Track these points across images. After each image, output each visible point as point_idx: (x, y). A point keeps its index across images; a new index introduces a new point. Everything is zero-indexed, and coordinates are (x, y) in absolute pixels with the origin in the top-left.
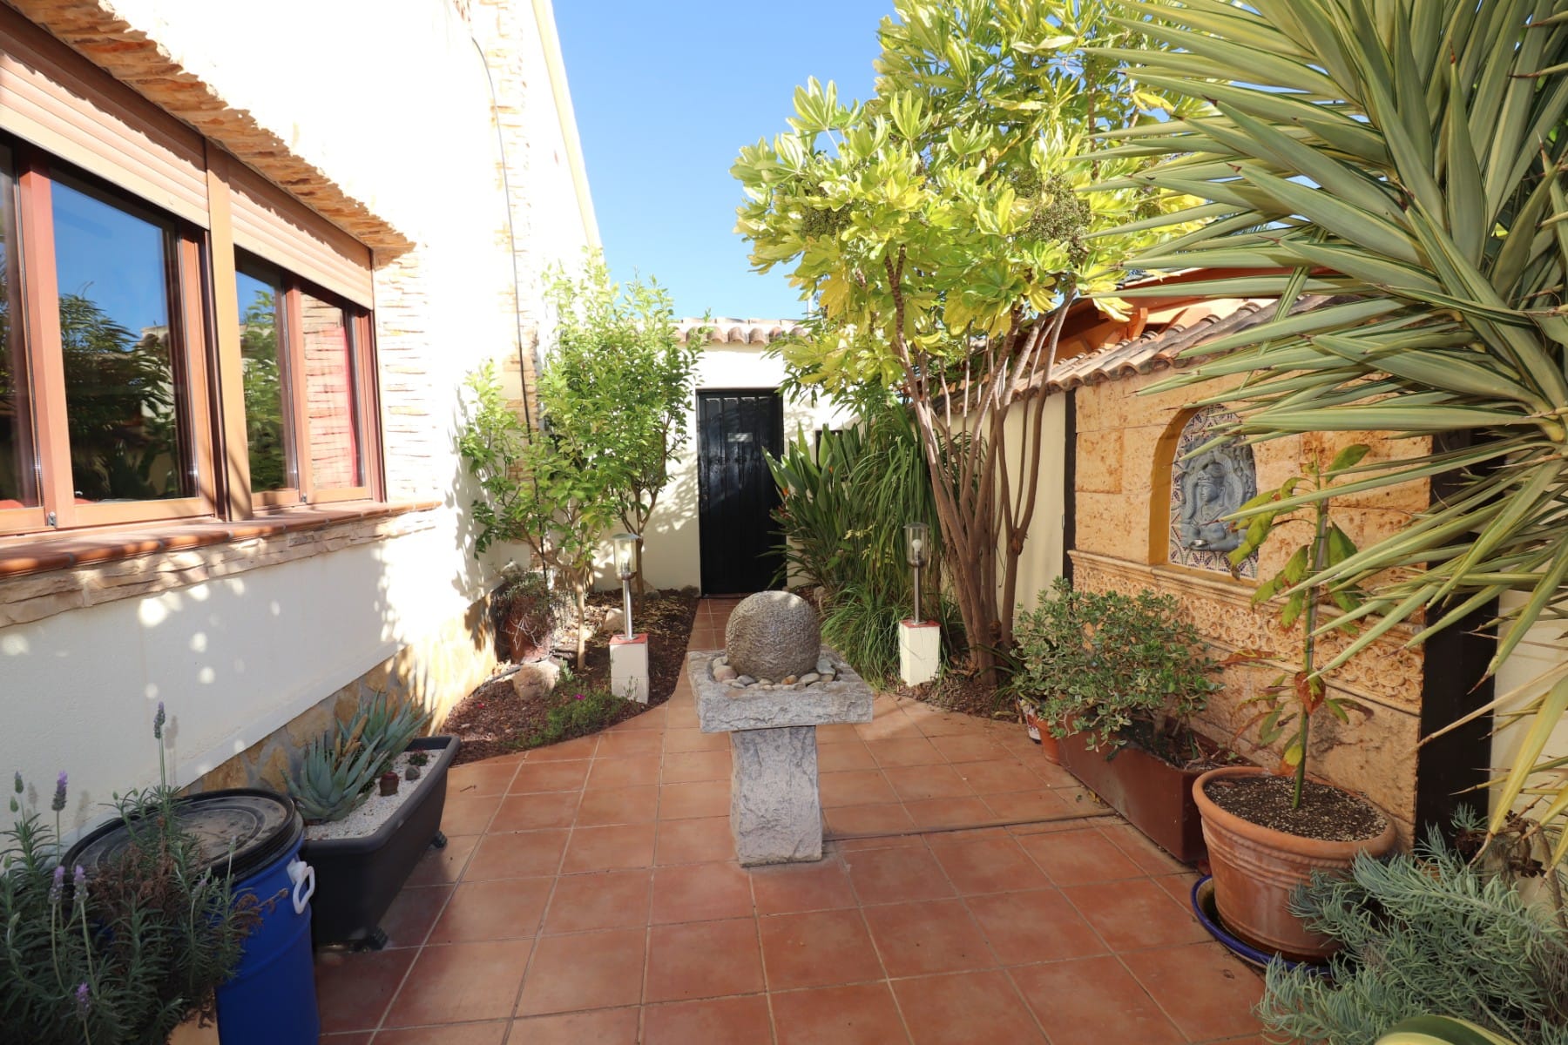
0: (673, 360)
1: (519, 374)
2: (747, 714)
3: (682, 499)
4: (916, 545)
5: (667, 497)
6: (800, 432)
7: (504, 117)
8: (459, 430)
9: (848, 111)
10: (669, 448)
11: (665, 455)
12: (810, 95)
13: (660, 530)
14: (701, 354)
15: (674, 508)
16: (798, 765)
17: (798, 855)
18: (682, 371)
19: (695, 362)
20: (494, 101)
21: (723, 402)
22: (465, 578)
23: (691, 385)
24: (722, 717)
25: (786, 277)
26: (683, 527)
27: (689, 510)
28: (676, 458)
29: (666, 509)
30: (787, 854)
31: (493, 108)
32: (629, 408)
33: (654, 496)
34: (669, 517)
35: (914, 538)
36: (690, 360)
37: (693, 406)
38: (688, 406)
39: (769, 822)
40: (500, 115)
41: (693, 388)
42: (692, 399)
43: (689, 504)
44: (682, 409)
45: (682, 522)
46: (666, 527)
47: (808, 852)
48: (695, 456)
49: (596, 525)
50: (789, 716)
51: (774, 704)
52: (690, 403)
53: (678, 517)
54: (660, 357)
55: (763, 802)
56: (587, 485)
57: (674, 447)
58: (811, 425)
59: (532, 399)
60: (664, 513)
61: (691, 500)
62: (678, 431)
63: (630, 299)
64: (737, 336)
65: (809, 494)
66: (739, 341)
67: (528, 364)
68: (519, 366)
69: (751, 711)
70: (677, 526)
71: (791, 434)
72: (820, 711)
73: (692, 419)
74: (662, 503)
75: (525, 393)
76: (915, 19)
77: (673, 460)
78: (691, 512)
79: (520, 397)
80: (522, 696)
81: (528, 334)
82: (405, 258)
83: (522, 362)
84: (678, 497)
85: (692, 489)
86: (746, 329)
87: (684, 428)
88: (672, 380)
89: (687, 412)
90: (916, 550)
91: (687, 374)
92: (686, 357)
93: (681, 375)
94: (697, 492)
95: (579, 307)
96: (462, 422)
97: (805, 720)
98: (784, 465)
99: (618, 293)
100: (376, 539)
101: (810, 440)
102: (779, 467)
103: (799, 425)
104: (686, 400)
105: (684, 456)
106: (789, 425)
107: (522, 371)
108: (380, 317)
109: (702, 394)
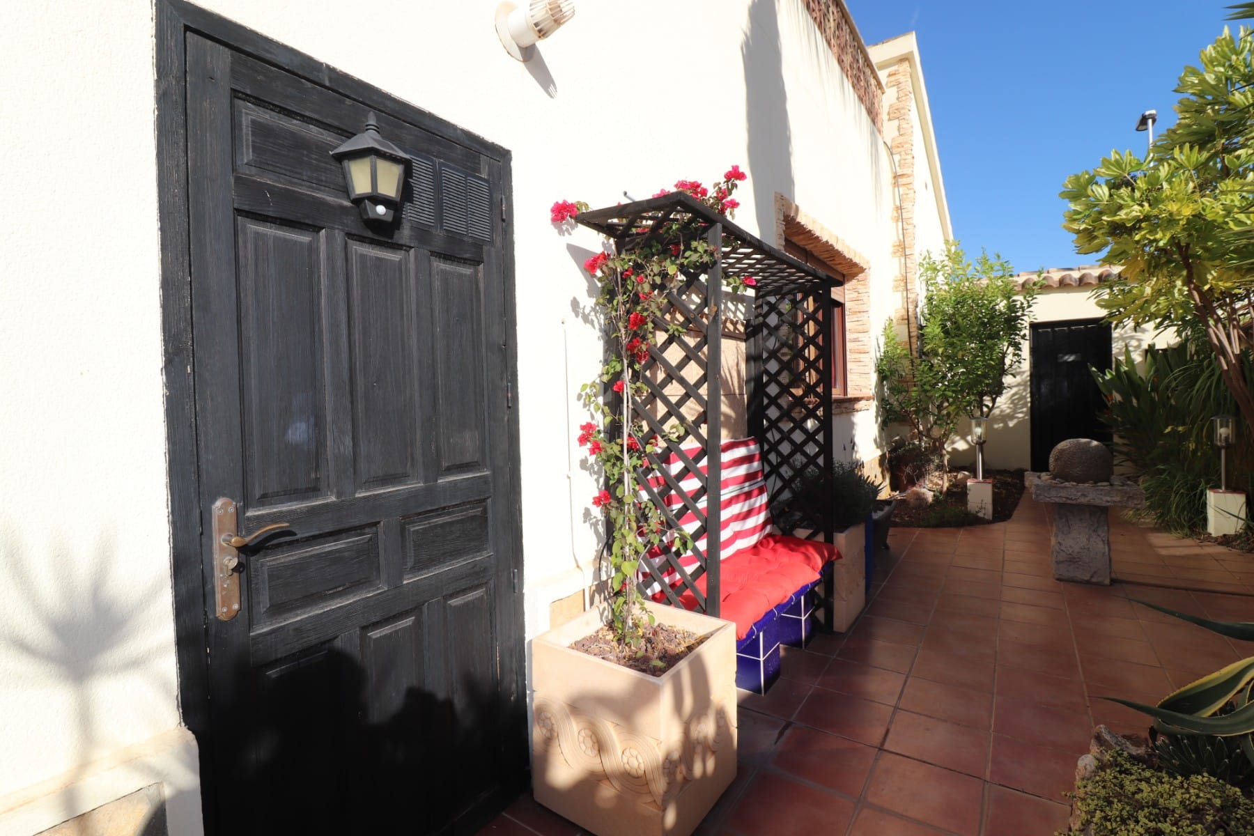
0: (1012, 308)
1: (906, 326)
2: (1062, 494)
3: (1015, 405)
4: (1223, 432)
5: (1003, 402)
6: (1127, 353)
7: (902, 181)
8: (877, 360)
9: (1142, 161)
10: (1006, 367)
11: (1003, 372)
12: (1113, 159)
13: (996, 426)
14: (1034, 301)
15: (1008, 411)
16: (1094, 531)
17: (1094, 580)
18: (1019, 314)
19: (1029, 306)
20: (896, 173)
21: (1054, 331)
22: (878, 440)
23: (1026, 321)
24: (1046, 494)
25: (1097, 261)
26: (1015, 425)
27: (1022, 412)
28: (1012, 374)
29: (1002, 411)
30: (1086, 577)
31: (895, 177)
32: (981, 342)
33: (994, 401)
34: (1005, 418)
35: (1221, 427)
36: (1025, 305)
37: (1028, 338)
38: (1024, 337)
39: (1075, 558)
40: (900, 180)
41: (1026, 324)
42: (1027, 332)
43: (1022, 408)
44: (1018, 339)
45: (1015, 421)
46: (1001, 425)
47: (1100, 579)
48: (1028, 373)
49: (957, 414)
50: (1087, 499)
51: (1078, 492)
52: (1025, 335)
53: (1011, 417)
54: (1002, 305)
55: (1070, 547)
56: (954, 389)
57: (1011, 366)
58: (1139, 346)
59: (914, 340)
60: (999, 415)
61: (1024, 405)
62: (1014, 355)
63: (979, 268)
64: (1068, 281)
65: (1135, 401)
66: (1070, 285)
67: (912, 320)
68: (906, 321)
69: (1063, 493)
70: (1011, 424)
71: (1120, 354)
72: (1109, 499)
73: (1026, 346)
74: (998, 407)
75: (910, 337)
76: (1203, 81)
77: (1011, 376)
78: (1022, 414)
79: (907, 339)
80: (911, 505)
81: (912, 302)
82: (861, 276)
83: (908, 319)
84: (1012, 403)
85: (1025, 397)
86: (1076, 275)
87: (1019, 352)
88: (1011, 322)
89: (1022, 341)
90: (1223, 436)
91: (1023, 315)
92: (1022, 304)
93: (1019, 316)
94: (1029, 400)
95: (940, 279)
96: (878, 356)
97: (1098, 502)
98: (1108, 377)
99: (971, 268)
100: (854, 410)
101: (1137, 357)
102: (1103, 378)
103: (1126, 346)
104: (1022, 333)
105: (1019, 373)
106: (1117, 347)
107: (909, 324)
108: (848, 305)
109: (1034, 327)
